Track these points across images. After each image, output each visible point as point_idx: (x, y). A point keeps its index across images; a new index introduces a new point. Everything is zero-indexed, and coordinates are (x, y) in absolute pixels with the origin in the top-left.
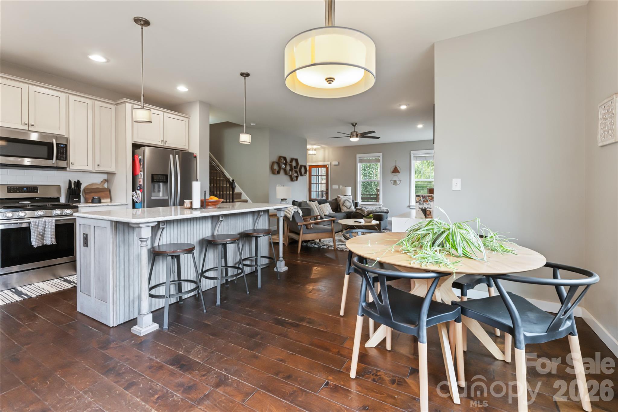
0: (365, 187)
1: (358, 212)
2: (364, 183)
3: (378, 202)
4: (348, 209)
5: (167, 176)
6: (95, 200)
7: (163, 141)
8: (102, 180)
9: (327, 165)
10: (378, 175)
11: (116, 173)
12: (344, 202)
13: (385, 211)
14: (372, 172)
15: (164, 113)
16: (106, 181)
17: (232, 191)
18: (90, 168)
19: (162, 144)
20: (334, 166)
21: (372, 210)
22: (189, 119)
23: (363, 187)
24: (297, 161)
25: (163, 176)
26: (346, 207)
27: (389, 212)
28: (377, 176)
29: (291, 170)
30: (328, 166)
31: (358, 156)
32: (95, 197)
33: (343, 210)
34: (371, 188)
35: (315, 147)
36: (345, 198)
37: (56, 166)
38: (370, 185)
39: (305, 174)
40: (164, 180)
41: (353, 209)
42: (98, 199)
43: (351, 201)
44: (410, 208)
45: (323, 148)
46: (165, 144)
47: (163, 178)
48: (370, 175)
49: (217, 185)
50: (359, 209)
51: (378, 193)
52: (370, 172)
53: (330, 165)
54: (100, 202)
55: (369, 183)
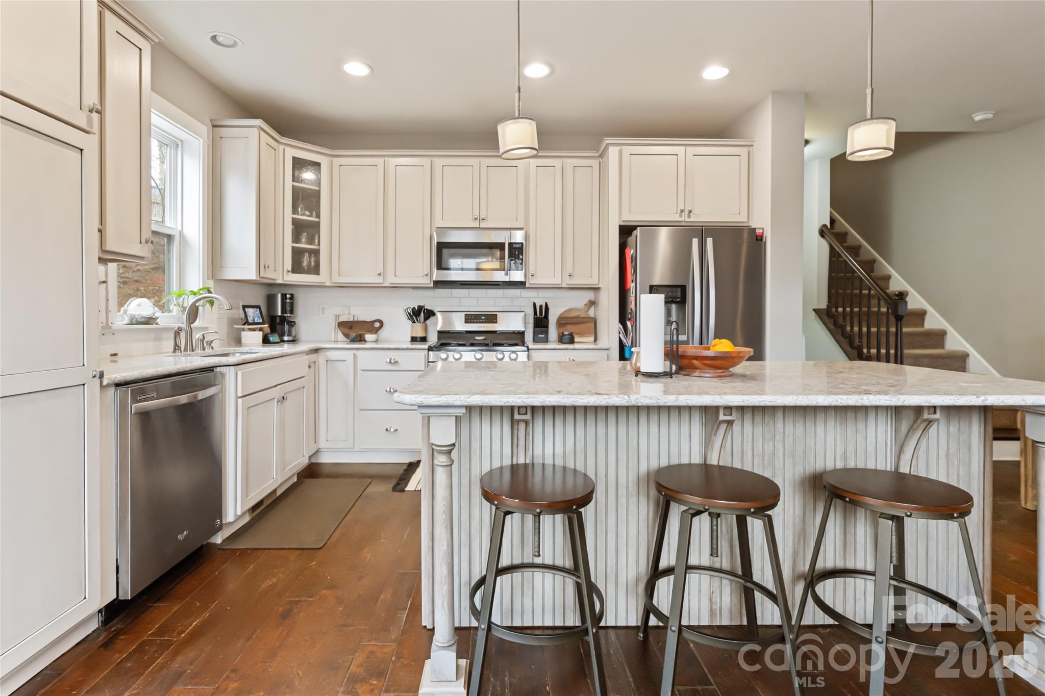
5: (683, 288)
6: (564, 337)
7: (682, 211)
8: (586, 301)
11: (599, 288)
15: (687, 148)
16: (592, 303)
17: (894, 324)
18: (556, 281)
19: (682, 219)
22: (751, 148)
25: (674, 289)
32: (565, 333)
37: (508, 280)
40: (678, 298)
42: (569, 336)
46: (689, 216)
47: (674, 294)
49: (852, 310)
54: (572, 341)
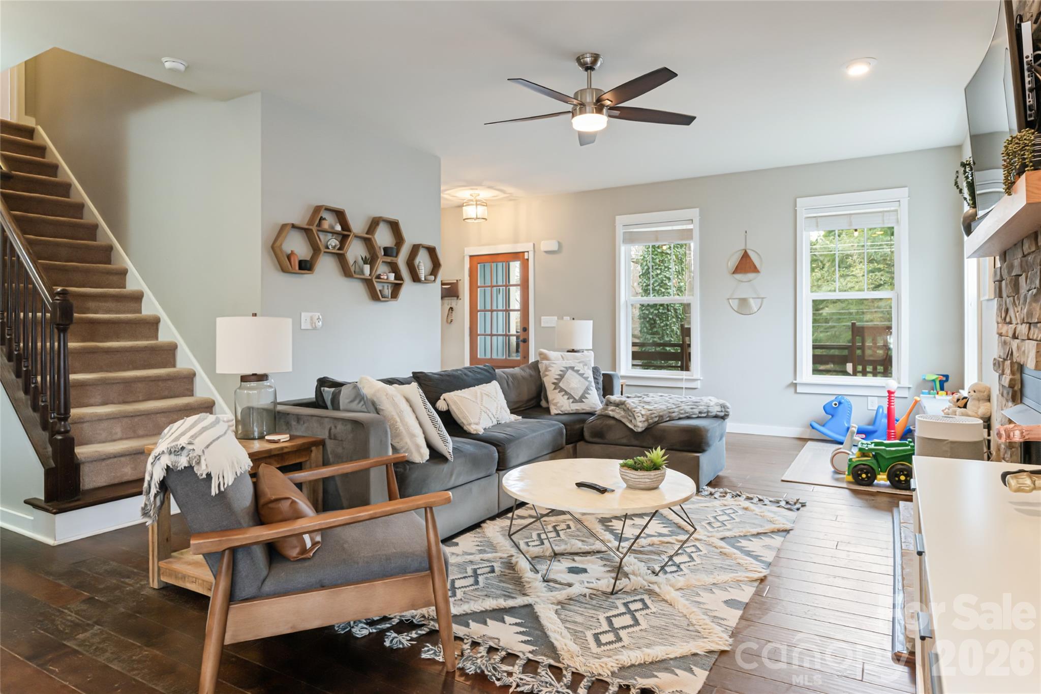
0: (648, 322)
1: (611, 414)
2: (647, 312)
3: (687, 369)
4: (575, 401)
9: (524, 252)
10: (685, 290)
12: (562, 377)
13: (715, 410)
14: (667, 282)
20: (544, 254)
21: (664, 407)
23: (643, 323)
24: (394, 226)
26: (566, 393)
27: (731, 413)
28: (681, 291)
29: (371, 260)
30: (526, 257)
31: (620, 220)
33: (555, 404)
34: (667, 325)
35: (484, 194)
36: (571, 360)
38: (663, 316)
39: (432, 278)
41: (595, 401)
43: (590, 374)
44: (796, 392)
45: (511, 198)
48: (663, 290)
50: (618, 405)
51: (687, 338)
52: (662, 282)
53: (534, 251)
55: (661, 311)
